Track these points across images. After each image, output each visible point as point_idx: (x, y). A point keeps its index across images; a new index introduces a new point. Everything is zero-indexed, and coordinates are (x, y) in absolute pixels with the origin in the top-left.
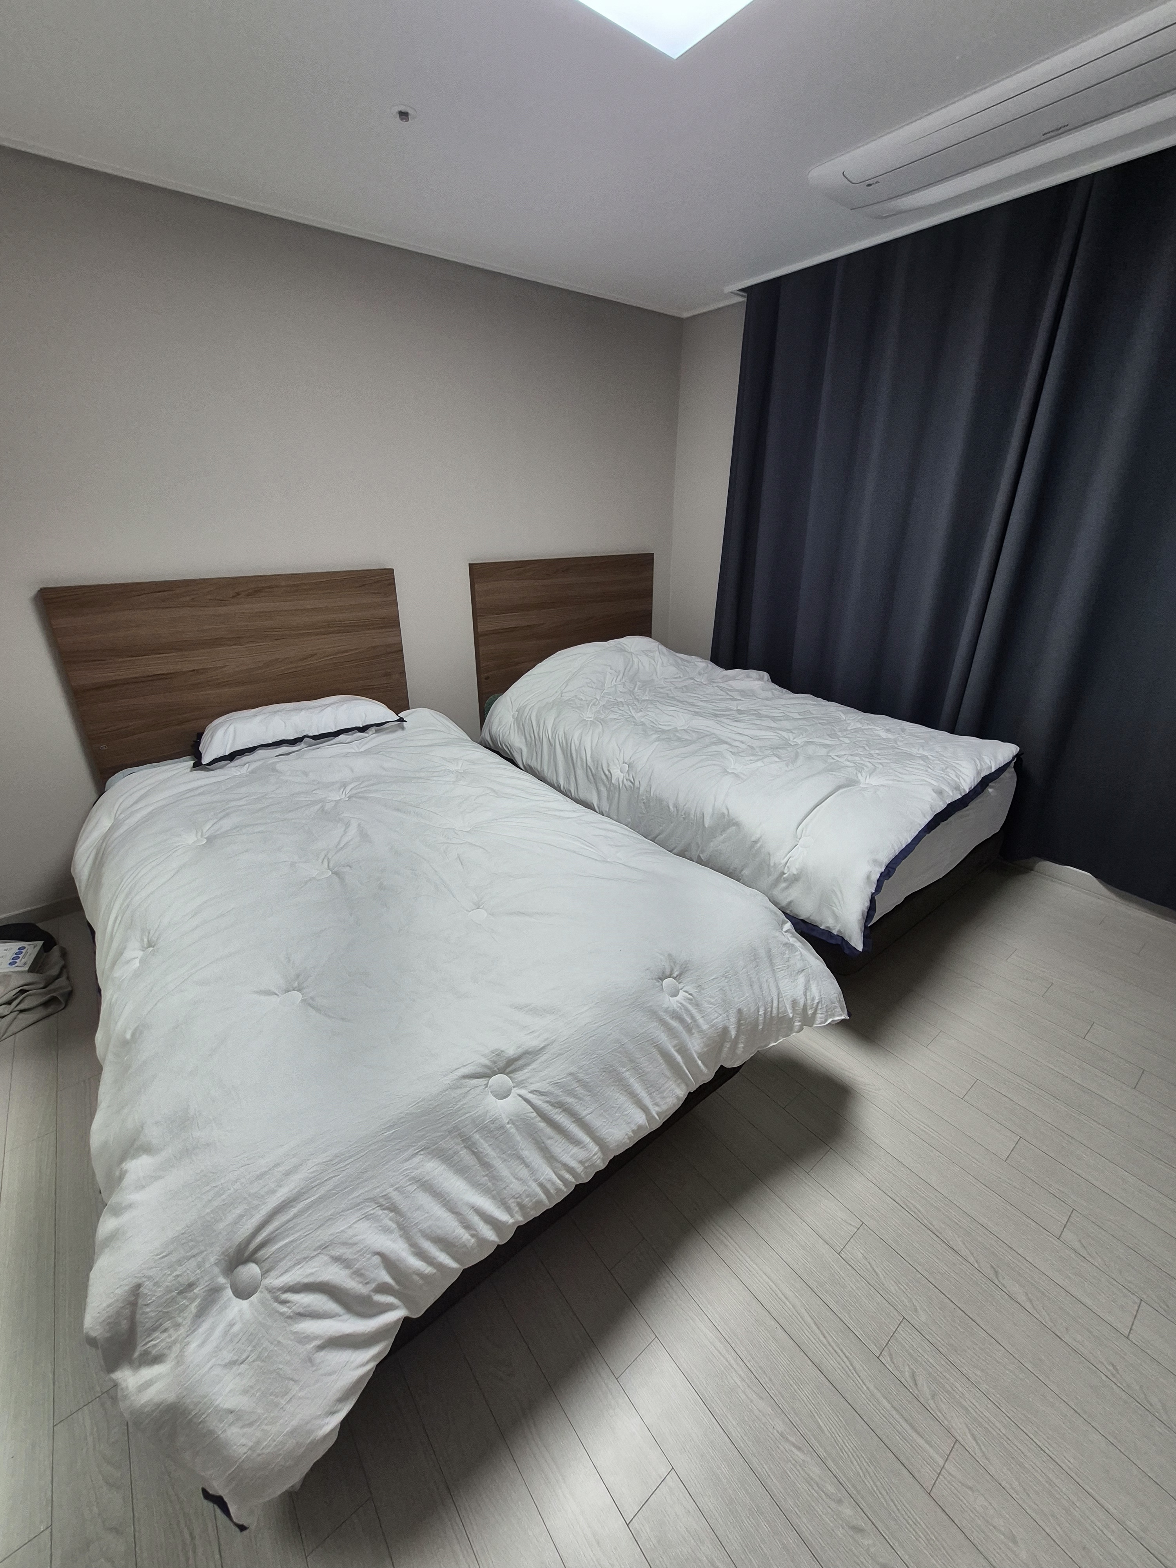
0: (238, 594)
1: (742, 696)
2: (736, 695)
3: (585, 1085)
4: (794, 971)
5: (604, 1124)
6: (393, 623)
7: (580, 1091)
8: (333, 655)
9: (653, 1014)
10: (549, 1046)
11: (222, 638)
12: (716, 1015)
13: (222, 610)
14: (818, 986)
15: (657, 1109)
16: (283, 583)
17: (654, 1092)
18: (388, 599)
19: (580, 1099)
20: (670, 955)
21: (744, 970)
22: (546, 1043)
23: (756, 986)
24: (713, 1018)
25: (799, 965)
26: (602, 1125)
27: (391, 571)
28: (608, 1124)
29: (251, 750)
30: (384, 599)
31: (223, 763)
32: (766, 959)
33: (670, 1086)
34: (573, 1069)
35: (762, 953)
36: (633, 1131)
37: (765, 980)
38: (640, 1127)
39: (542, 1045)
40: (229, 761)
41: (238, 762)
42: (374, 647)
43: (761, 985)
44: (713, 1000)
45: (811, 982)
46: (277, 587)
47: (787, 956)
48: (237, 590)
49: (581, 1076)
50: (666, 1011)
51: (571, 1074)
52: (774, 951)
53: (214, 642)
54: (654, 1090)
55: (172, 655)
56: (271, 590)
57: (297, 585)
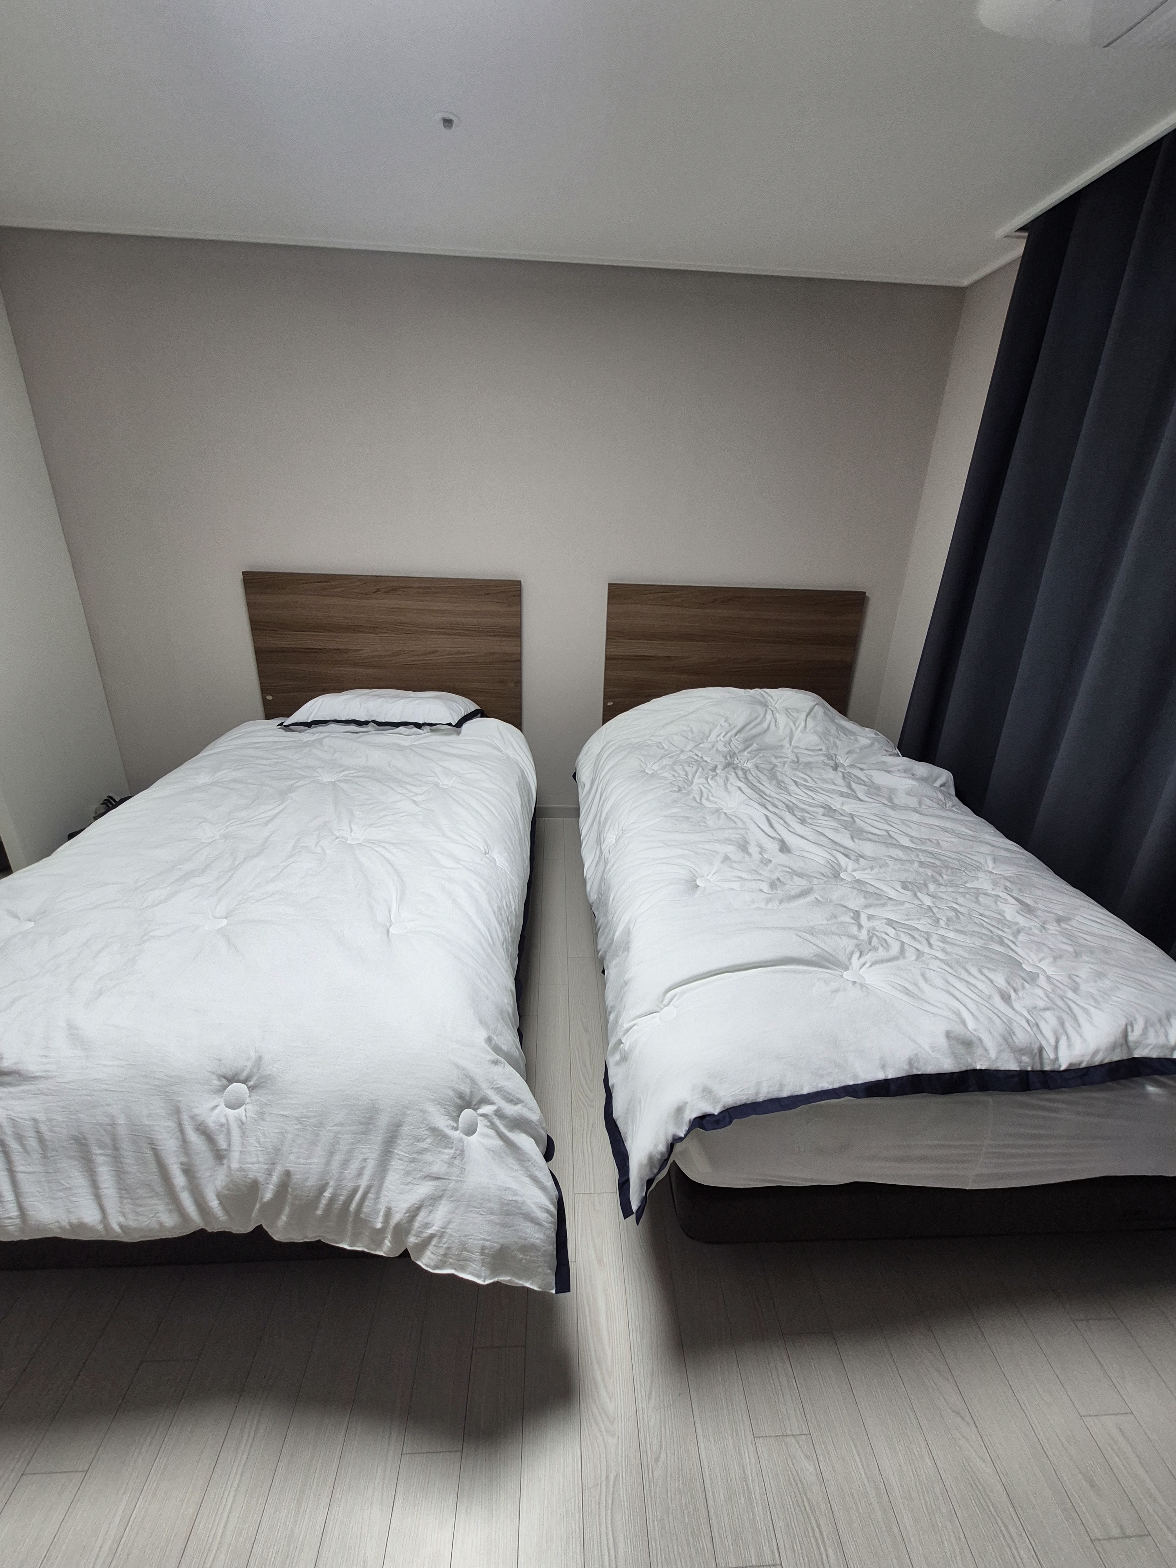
0: (378, 590)
1: (867, 793)
2: (860, 791)
3: (41, 1140)
4: (420, 1171)
5: (37, 1194)
6: (515, 633)
7: (33, 1143)
8: (452, 655)
9: (176, 1112)
10: (42, 1079)
11: (360, 626)
12: (254, 1160)
13: (364, 602)
14: (452, 1213)
15: (121, 1219)
16: (416, 585)
17: (126, 1198)
18: (511, 609)
19: (26, 1151)
20: (260, 1058)
21: (334, 1128)
22: (44, 1074)
23: (338, 1158)
24: (250, 1160)
25: (438, 1168)
26: (32, 1192)
27: (518, 583)
28: (41, 1196)
29: (325, 722)
30: (508, 609)
31: (302, 728)
32: (381, 1131)
33: (155, 1205)
34: (41, 1117)
35: (383, 1121)
36: (70, 1224)
37: (361, 1157)
38: (82, 1226)
39: (37, 1074)
40: (307, 728)
41: (314, 730)
42: (494, 654)
43: (348, 1161)
44: (262, 1140)
45: (443, 1202)
46: (411, 587)
47: (424, 1145)
48: (377, 587)
49: (43, 1128)
50: (193, 1118)
51: (35, 1120)
52: (405, 1129)
53: (354, 629)
54: (127, 1196)
55: (323, 634)
56: (405, 590)
57: (428, 588)
